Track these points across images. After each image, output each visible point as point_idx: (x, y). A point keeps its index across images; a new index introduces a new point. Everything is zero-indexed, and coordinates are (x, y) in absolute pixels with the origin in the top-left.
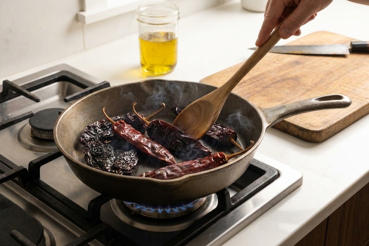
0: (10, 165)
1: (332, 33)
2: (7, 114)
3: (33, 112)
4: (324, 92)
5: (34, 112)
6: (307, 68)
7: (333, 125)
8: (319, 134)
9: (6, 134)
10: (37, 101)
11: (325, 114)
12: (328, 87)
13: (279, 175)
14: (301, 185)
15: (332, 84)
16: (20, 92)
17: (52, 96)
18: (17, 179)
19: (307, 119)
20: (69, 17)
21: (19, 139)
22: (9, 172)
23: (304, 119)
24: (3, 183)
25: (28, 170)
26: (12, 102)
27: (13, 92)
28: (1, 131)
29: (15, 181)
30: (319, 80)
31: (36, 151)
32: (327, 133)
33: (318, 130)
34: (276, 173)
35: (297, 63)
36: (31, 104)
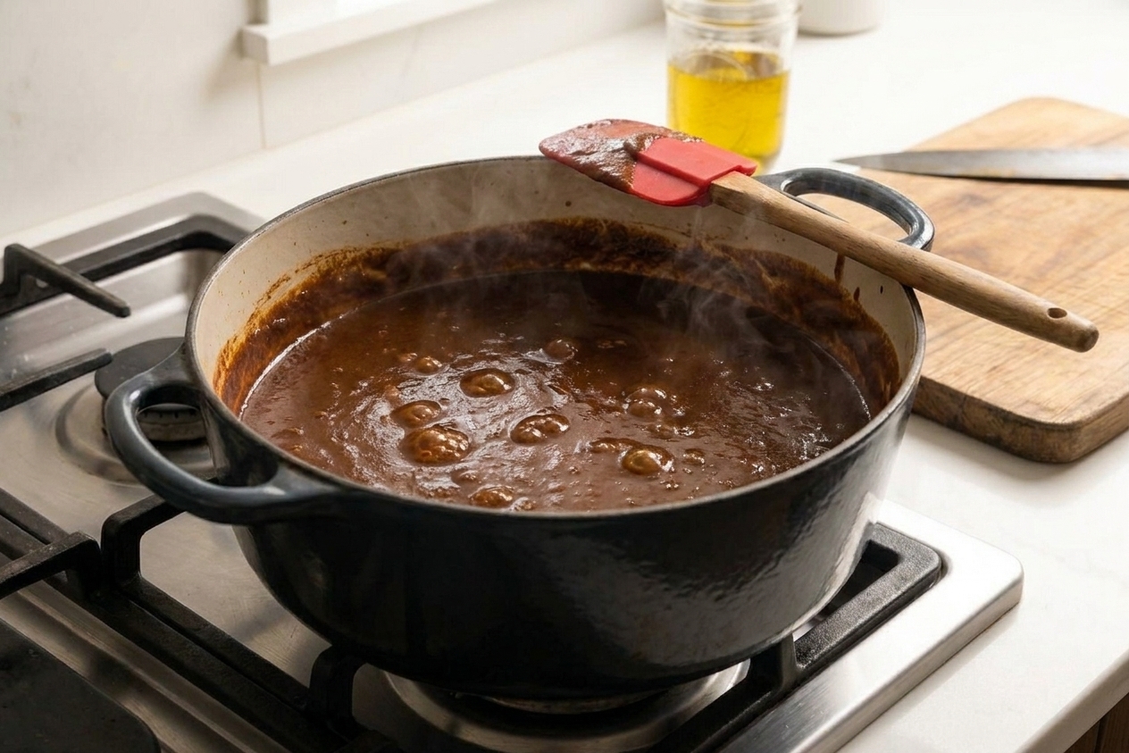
0: (35, 527)
1: (1078, 106)
2: (19, 356)
3: (107, 351)
4: (1073, 295)
5: (112, 351)
6: (1008, 217)
7: (1113, 407)
8: (1067, 435)
9: (16, 421)
10: (121, 312)
11: (1084, 367)
12: (1083, 280)
13: (942, 570)
14: (1017, 603)
15: (1093, 270)
16: (58, 283)
17: (165, 296)
18: (63, 575)
19: (1025, 384)
20: (214, 43)
21: (63, 440)
22: (37, 554)
23: (1018, 384)
24: (18, 592)
25: (100, 545)
26: (33, 316)
27: (35, 284)
28: (3, 412)
29: (56, 584)
30: (1048, 255)
31: (119, 480)
32: (1095, 431)
33: (1068, 420)
34: (936, 562)
35: (974, 200)
36: (96, 323)
